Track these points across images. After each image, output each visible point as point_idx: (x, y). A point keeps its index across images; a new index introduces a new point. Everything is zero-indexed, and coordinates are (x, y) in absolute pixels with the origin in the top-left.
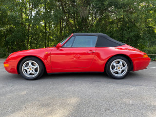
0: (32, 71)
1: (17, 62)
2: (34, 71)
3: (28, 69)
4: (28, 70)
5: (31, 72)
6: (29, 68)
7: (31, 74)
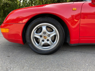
0: (48, 40)
1: (23, 25)
2: (50, 40)
3: (41, 36)
4: (41, 39)
5: (46, 41)
6: (43, 35)
7: (45, 45)
